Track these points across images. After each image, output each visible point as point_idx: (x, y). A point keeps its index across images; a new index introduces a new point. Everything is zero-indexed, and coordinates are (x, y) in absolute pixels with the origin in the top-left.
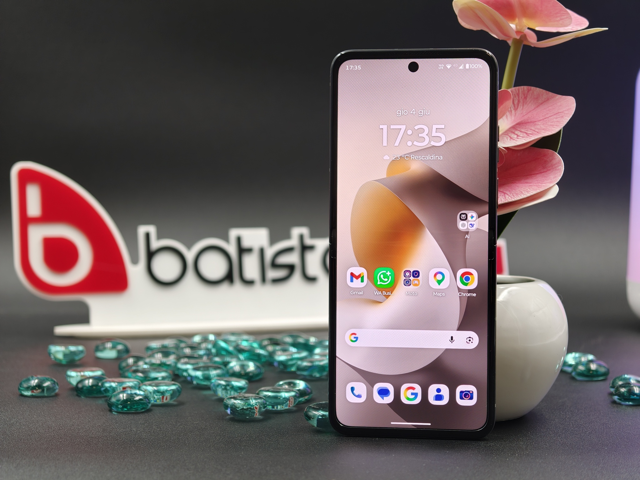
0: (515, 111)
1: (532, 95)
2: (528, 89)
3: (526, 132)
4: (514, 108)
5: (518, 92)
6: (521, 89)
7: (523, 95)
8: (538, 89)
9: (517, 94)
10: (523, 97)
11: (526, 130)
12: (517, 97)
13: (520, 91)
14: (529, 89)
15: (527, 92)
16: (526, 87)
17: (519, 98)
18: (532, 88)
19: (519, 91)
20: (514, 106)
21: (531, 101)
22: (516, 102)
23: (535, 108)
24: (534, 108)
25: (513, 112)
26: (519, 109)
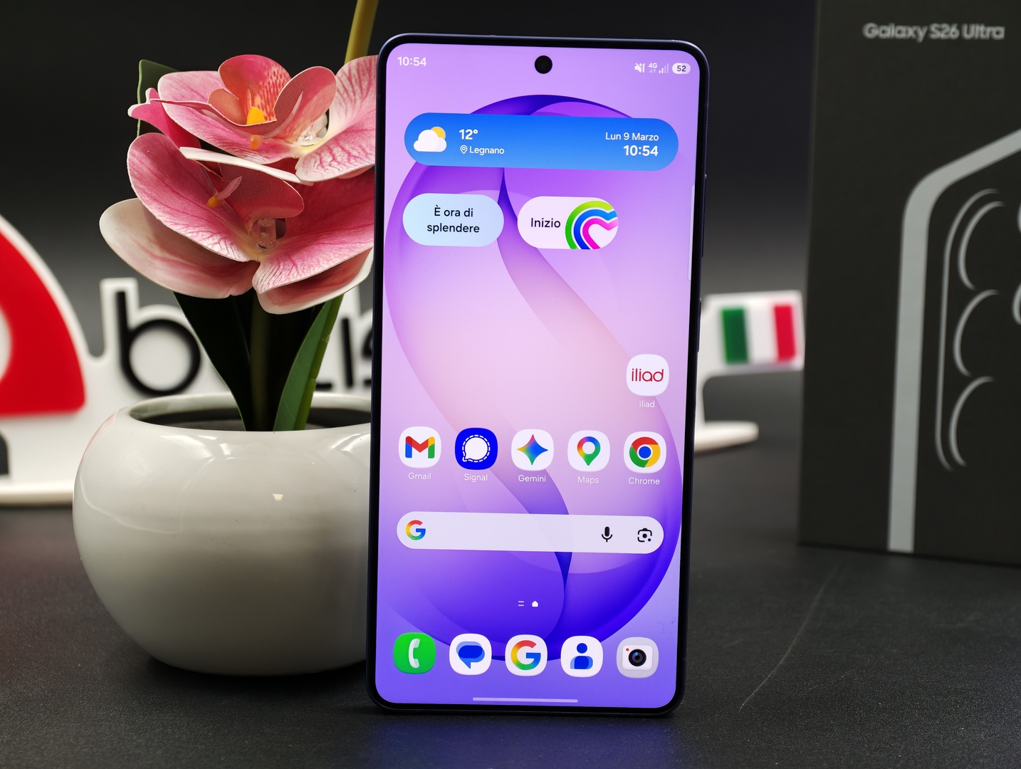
0: (362, 102)
3: (351, 151)
4: (360, 95)
5: (368, 65)
9: (367, 69)
11: (353, 146)
12: (367, 75)
17: (370, 76)
19: (370, 64)
20: (362, 93)
22: (365, 85)
25: (358, 102)
26: (368, 97)
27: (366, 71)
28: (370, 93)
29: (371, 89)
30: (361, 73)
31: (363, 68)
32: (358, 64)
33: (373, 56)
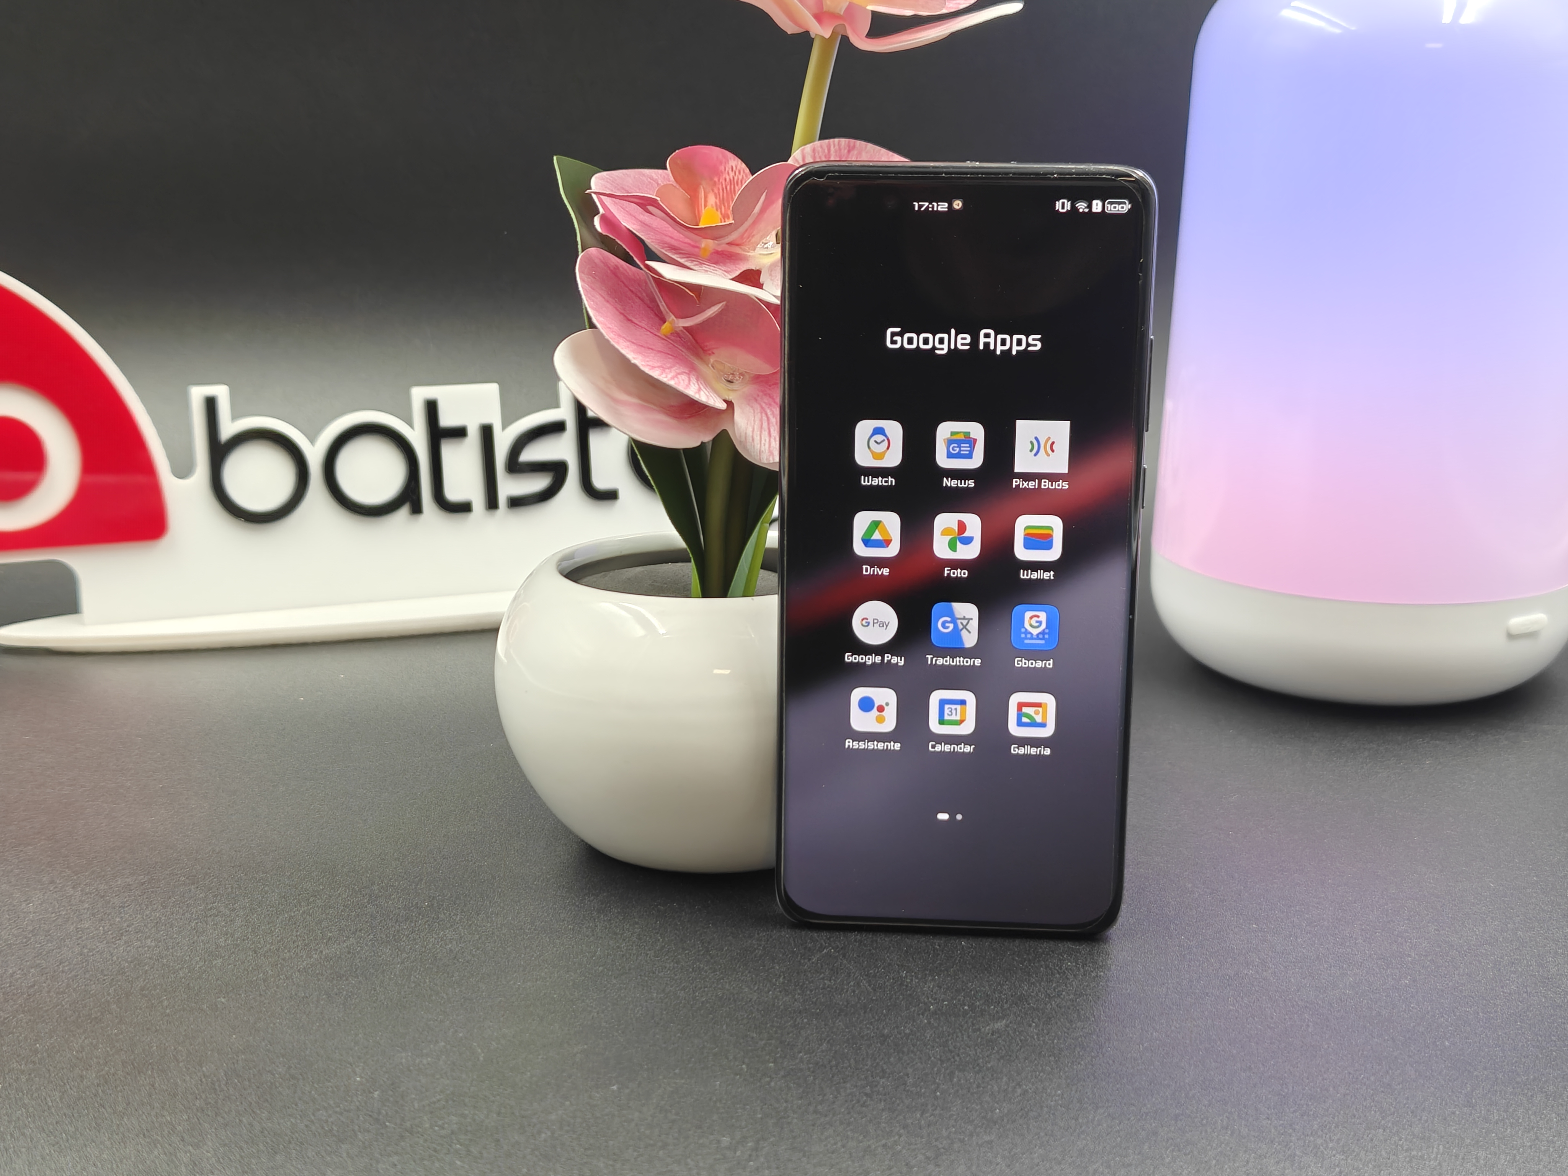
2: (849, 146)
5: (826, 151)
6: (834, 146)
13: (832, 149)
14: (852, 145)
15: (846, 151)
16: (844, 141)
18: (859, 143)
19: (829, 150)
32: (814, 150)
33: (831, 140)
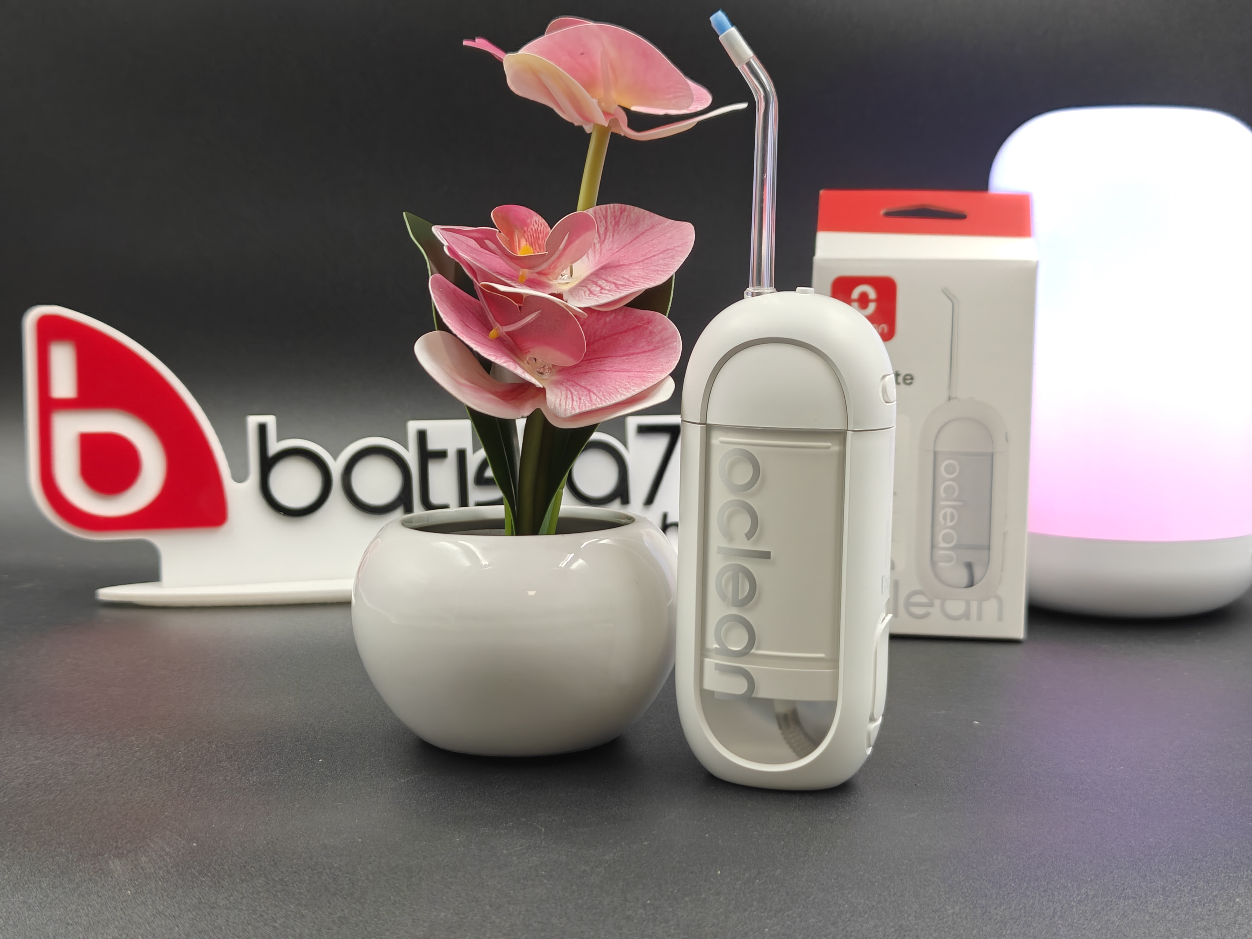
0: (601, 246)
1: (627, 218)
2: (621, 209)
3: (615, 281)
4: (599, 239)
6: (610, 209)
7: (613, 219)
8: (637, 208)
9: (604, 217)
10: (613, 223)
12: (604, 222)
14: (623, 208)
15: (619, 213)
16: (617, 206)
17: (606, 223)
19: (606, 212)
21: (626, 229)
22: (602, 230)
23: (632, 241)
24: (630, 241)
25: (598, 246)
26: (606, 241)
27: (602, 218)
28: (607, 237)
29: (608, 234)
30: (598, 220)
31: (600, 215)
32: (595, 213)
33: (608, 205)
